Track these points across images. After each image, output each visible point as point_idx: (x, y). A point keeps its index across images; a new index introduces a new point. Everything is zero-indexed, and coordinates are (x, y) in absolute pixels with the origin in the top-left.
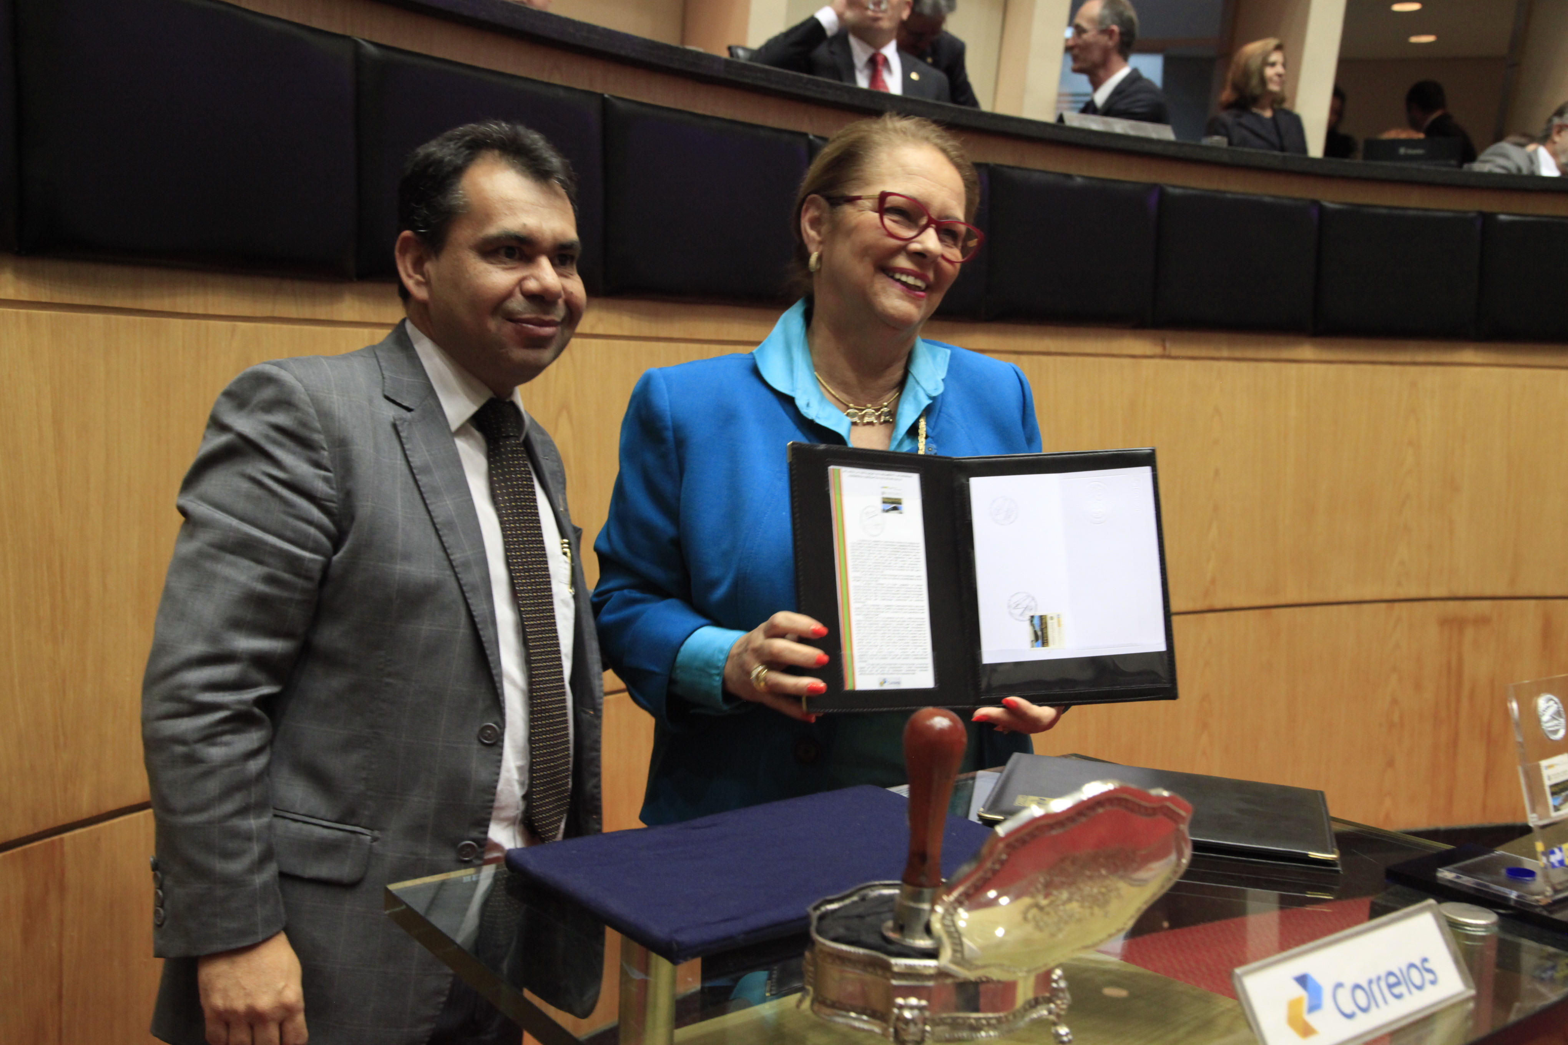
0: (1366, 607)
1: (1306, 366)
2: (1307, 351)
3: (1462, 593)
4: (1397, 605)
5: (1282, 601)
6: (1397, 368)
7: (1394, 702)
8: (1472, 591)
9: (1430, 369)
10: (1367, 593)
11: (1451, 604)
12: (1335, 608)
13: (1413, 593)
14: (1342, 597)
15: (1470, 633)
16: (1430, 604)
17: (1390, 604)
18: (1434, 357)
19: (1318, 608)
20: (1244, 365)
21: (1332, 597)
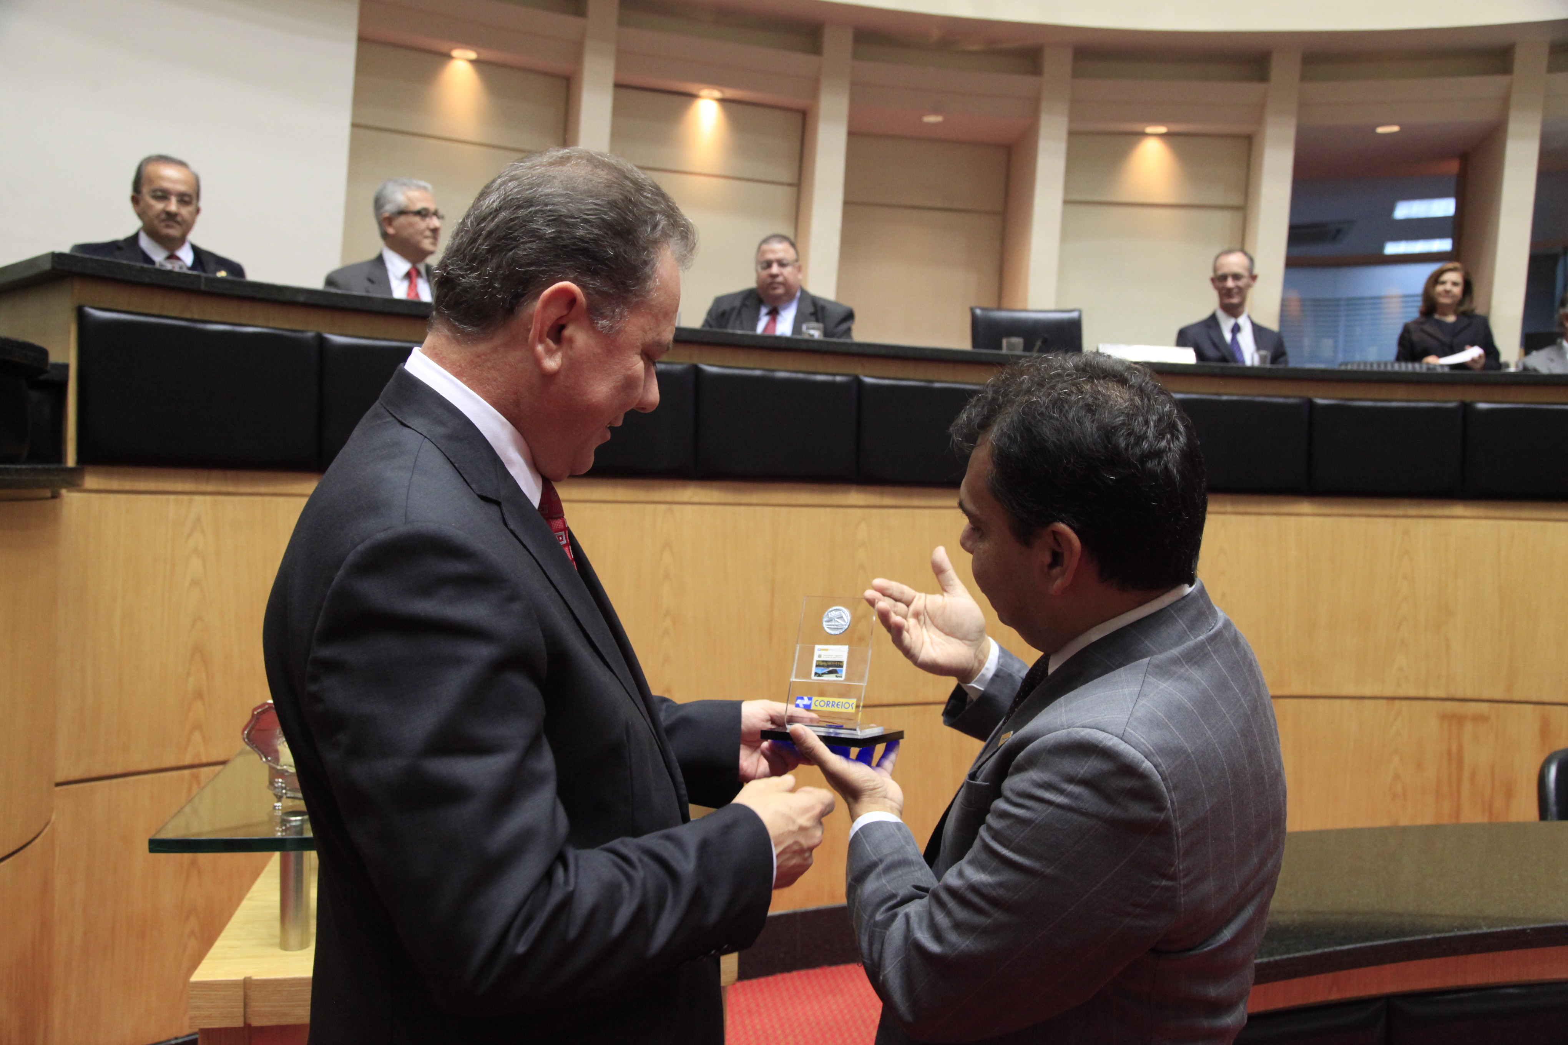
0: (1366, 701)
1: (1304, 519)
2: (1305, 507)
3: (1460, 695)
4: (1397, 702)
5: (1286, 692)
6: (1390, 520)
7: (1397, 777)
8: (1470, 694)
9: (1421, 521)
10: (1368, 691)
11: (1449, 704)
12: (1338, 701)
13: (1412, 693)
14: (1344, 692)
15: (1468, 728)
16: (1429, 703)
17: (1390, 701)
18: (1425, 511)
19: (1321, 701)
20: (1247, 518)
21: (1334, 692)
